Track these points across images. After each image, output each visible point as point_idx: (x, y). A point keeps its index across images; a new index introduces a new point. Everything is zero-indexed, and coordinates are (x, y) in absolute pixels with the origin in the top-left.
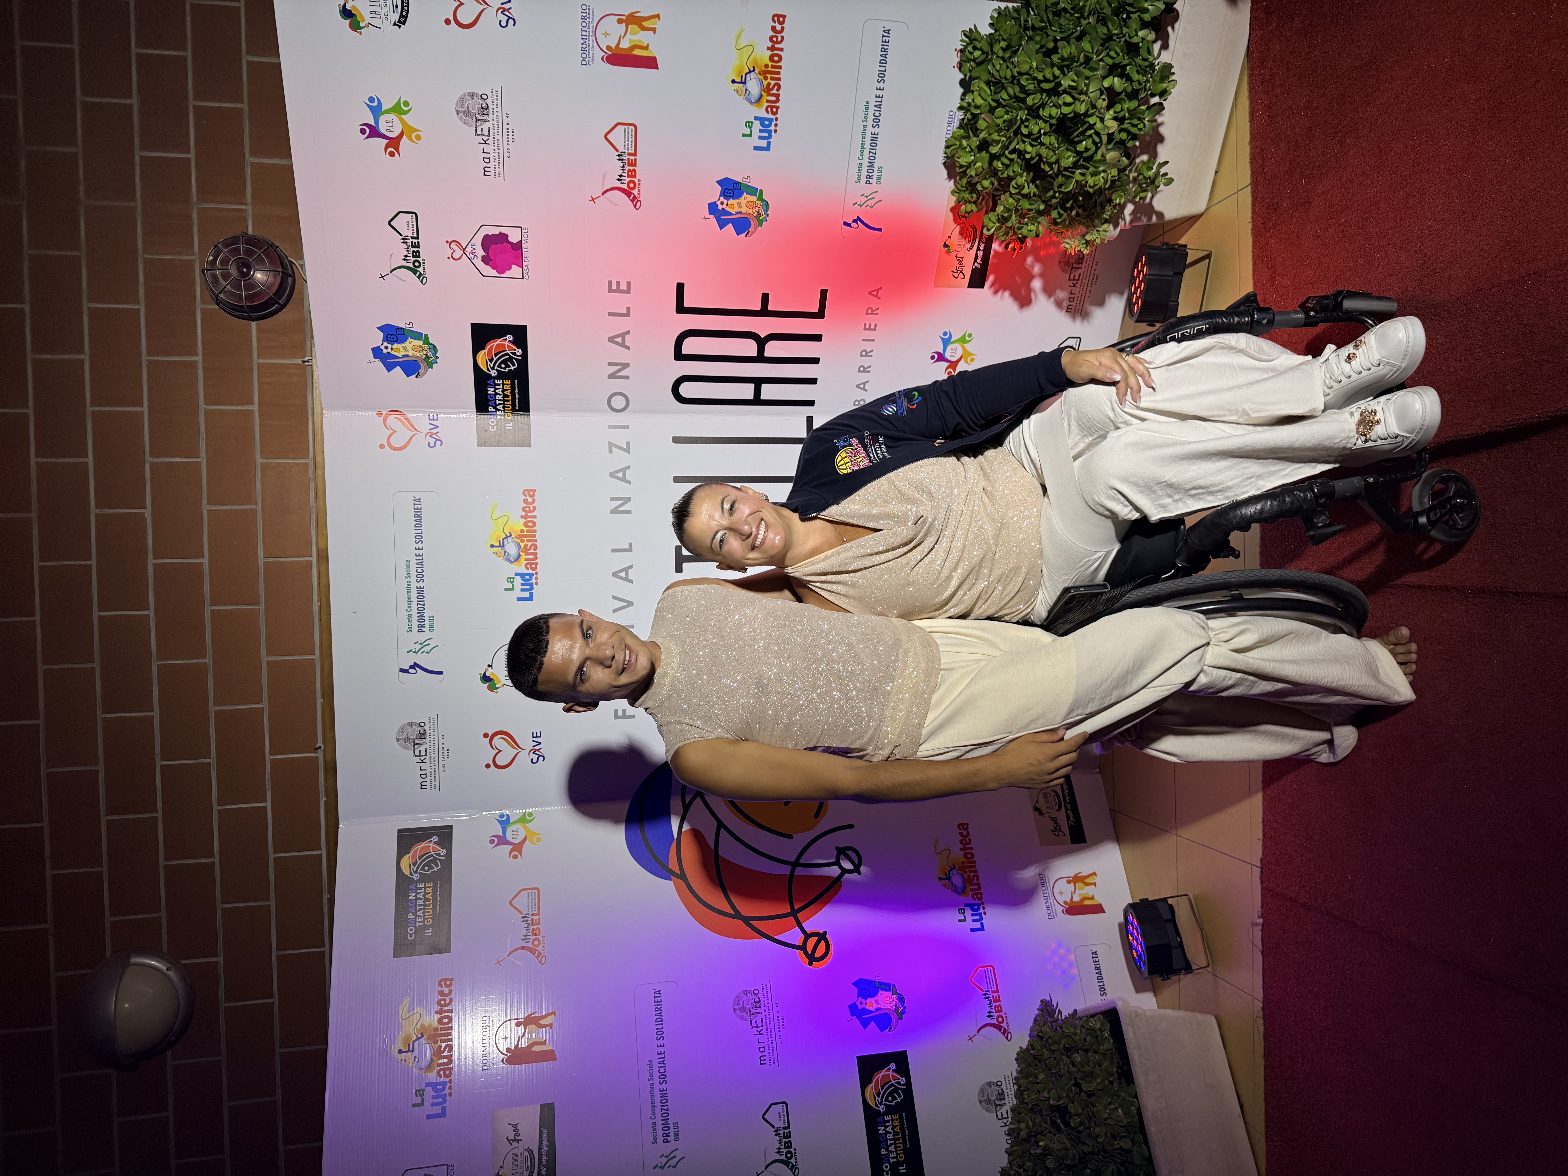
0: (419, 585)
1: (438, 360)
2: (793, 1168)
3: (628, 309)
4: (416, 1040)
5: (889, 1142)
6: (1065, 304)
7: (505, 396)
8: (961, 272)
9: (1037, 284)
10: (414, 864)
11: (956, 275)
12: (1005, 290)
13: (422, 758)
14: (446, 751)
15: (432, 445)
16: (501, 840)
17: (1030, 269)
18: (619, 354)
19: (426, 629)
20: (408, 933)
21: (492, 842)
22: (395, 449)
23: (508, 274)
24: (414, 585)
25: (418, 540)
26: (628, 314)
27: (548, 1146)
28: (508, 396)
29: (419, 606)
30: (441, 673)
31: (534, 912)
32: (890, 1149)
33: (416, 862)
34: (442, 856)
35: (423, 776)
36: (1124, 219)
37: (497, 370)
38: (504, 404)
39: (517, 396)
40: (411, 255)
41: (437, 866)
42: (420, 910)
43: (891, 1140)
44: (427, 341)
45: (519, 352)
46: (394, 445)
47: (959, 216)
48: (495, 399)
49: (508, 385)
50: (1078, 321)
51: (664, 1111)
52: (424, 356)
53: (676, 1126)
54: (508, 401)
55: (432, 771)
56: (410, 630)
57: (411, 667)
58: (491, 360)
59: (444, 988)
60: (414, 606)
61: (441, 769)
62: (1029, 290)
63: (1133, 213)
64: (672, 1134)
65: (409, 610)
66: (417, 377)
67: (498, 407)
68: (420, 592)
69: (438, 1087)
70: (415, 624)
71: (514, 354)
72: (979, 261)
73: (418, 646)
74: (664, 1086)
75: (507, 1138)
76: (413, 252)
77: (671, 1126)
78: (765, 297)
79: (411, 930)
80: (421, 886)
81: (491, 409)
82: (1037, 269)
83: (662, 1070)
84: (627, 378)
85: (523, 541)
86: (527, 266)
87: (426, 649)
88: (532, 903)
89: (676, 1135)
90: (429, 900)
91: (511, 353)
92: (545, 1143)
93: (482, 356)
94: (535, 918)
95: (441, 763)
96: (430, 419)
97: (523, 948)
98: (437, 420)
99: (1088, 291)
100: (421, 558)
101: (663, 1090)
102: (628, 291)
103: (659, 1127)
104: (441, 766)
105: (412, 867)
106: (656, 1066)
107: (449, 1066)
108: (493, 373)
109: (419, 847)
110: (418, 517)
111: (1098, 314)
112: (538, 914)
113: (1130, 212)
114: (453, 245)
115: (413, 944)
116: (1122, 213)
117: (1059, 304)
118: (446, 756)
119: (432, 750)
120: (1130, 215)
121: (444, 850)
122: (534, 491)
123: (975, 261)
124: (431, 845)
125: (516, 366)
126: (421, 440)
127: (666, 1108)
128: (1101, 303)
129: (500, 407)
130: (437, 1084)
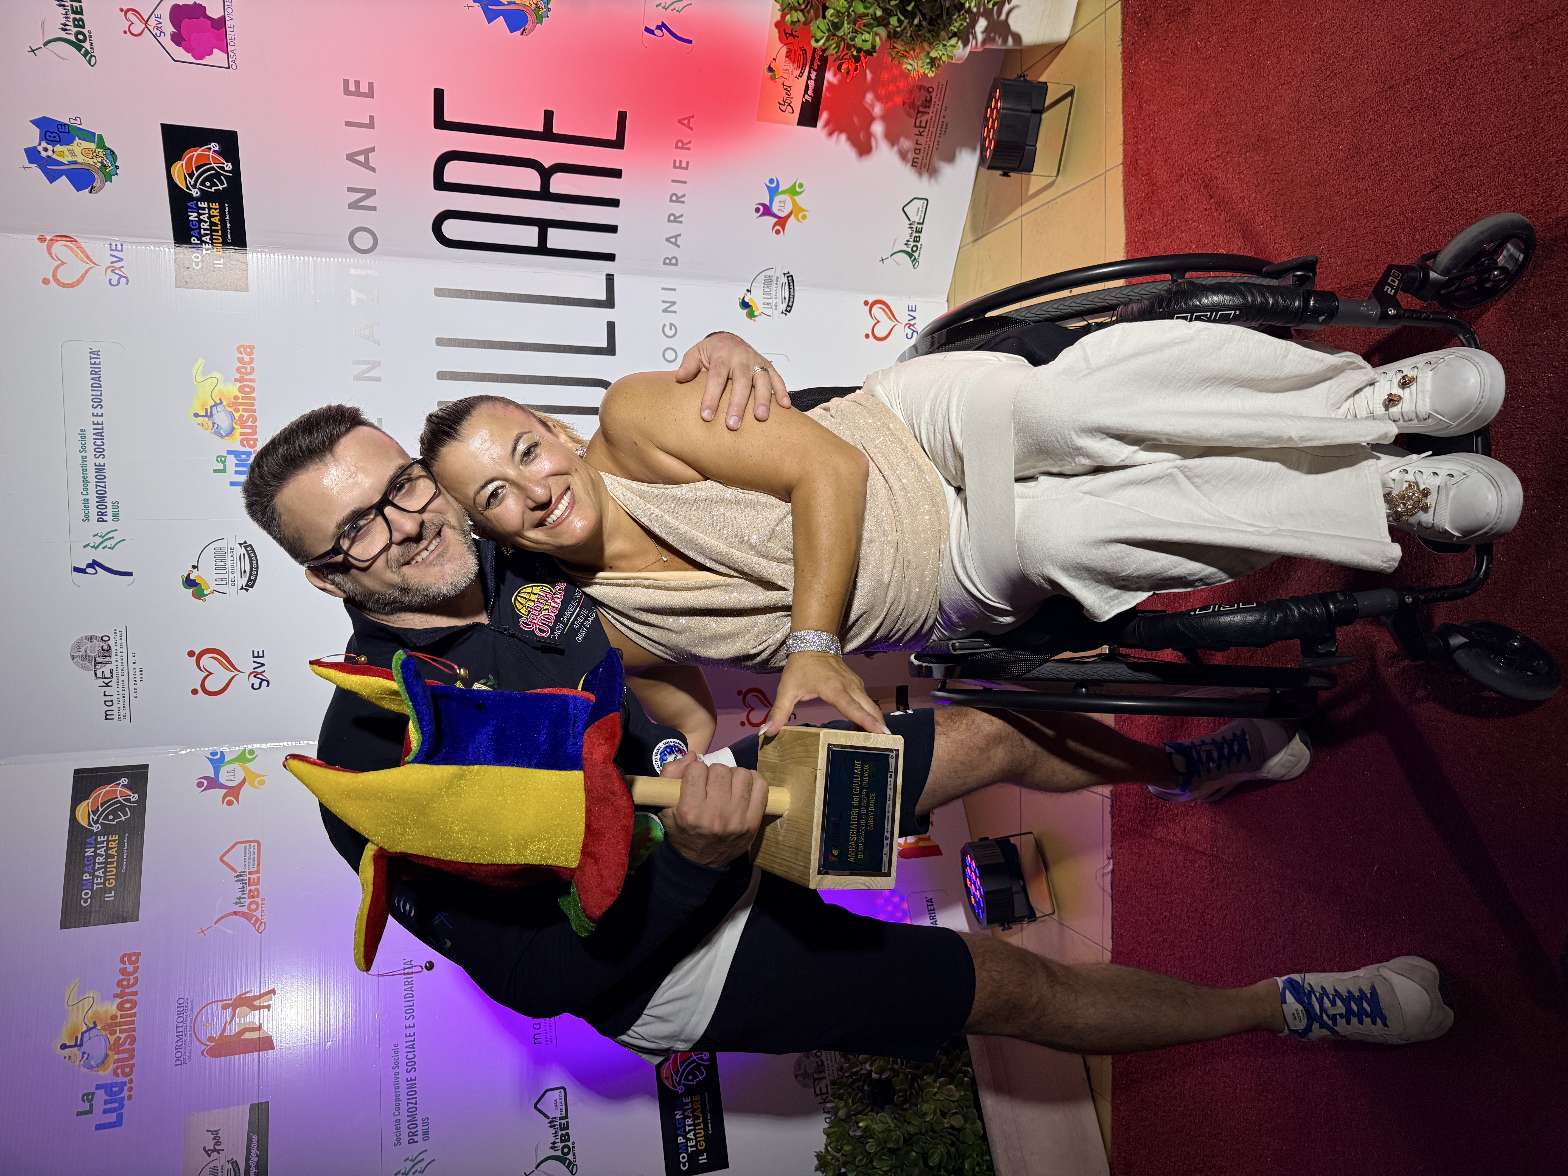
0: (98, 461)
1: (118, 171)
2: (571, 1166)
3: (372, 118)
4: (85, 1032)
5: (688, 1128)
6: (910, 156)
7: (212, 224)
8: (789, 105)
9: (878, 128)
10: (94, 813)
11: (783, 108)
12: (841, 131)
13: (107, 681)
14: (138, 673)
15: (114, 282)
16: (213, 783)
17: (870, 109)
18: (362, 178)
19: (109, 517)
20: (82, 898)
21: (200, 785)
22: (64, 285)
23: (208, 60)
24: (91, 461)
25: (96, 404)
26: (371, 125)
27: (257, 1156)
28: (216, 225)
29: (99, 488)
30: (130, 574)
31: (252, 870)
32: (688, 1136)
33: (98, 809)
34: (134, 802)
35: (108, 703)
36: (975, 37)
37: (199, 189)
38: (211, 235)
39: (229, 225)
40: (71, 24)
41: (125, 814)
42: (99, 869)
43: (689, 1126)
44: (101, 143)
45: (228, 166)
46: (62, 280)
47: (786, 34)
48: (200, 228)
49: (216, 209)
50: (925, 178)
51: (410, 1105)
52: (99, 164)
53: (426, 1121)
54: (217, 231)
55: (121, 696)
56: (87, 518)
57: (89, 566)
58: (191, 175)
59: (128, 965)
60: (92, 488)
61: (133, 694)
62: (869, 135)
63: (986, 31)
64: (420, 1133)
65: (85, 493)
66: (91, 192)
67: (204, 239)
68: (100, 470)
69: (114, 1089)
70: (93, 511)
71: (222, 168)
72: (810, 92)
73: (98, 540)
74: (412, 1075)
75: (204, 1148)
76: (75, 19)
77: (420, 1122)
78: (549, 116)
79: (86, 894)
80: (102, 839)
81: (194, 240)
82: (878, 110)
83: (411, 1055)
84: (374, 209)
85: (237, 411)
86: (233, 51)
87: (108, 543)
88: (249, 859)
89: (426, 1133)
90: (112, 856)
91: (217, 167)
92: (254, 1151)
93: (179, 170)
94: (252, 876)
95: (132, 687)
96: (111, 250)
97: (235, 913)
98: (122, 251)
99: (936, 142)
100: (100, 427)
101: (411, 1080)
102: (370, 95)
103: (404, 1125)
104: (132, 691)
105: (92, 815)
106: (403, 1050)
107: (131, 1062)
108: (195, 193)
109: (102, 792)
110: (96, 375)
111: (947, 171)
112: (258, 872)
113: (982, 29)
114: (129, 14)
115: (88, 911)
116: (974, 27)
117: (903, 155)
118: (138, 679)
119: (120, 672)
120: (983, 32)
121: (136, 795)
122: (252, 348)
123: (806, 92)
124: (119, 789)
125: (226, 185)
126: (99, 276)
127: (413, 1101)
128: (951, 158)
129: (207, 239)
130: (113, 1085)
